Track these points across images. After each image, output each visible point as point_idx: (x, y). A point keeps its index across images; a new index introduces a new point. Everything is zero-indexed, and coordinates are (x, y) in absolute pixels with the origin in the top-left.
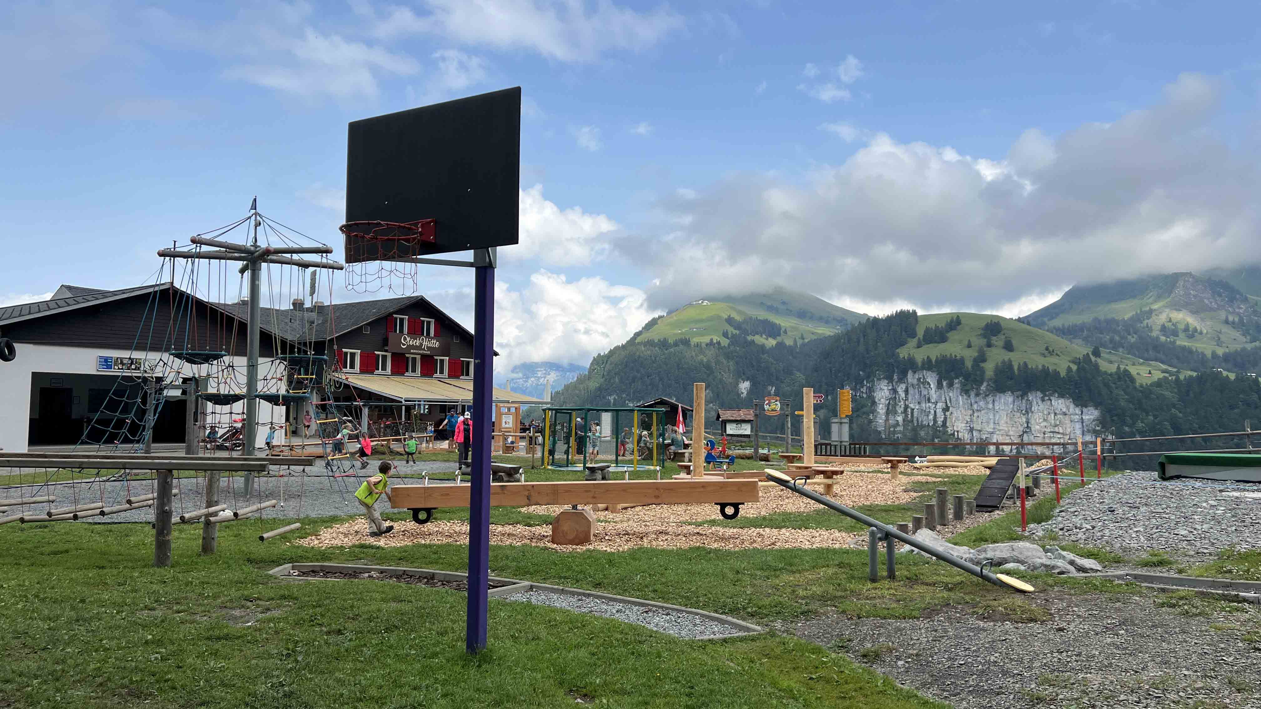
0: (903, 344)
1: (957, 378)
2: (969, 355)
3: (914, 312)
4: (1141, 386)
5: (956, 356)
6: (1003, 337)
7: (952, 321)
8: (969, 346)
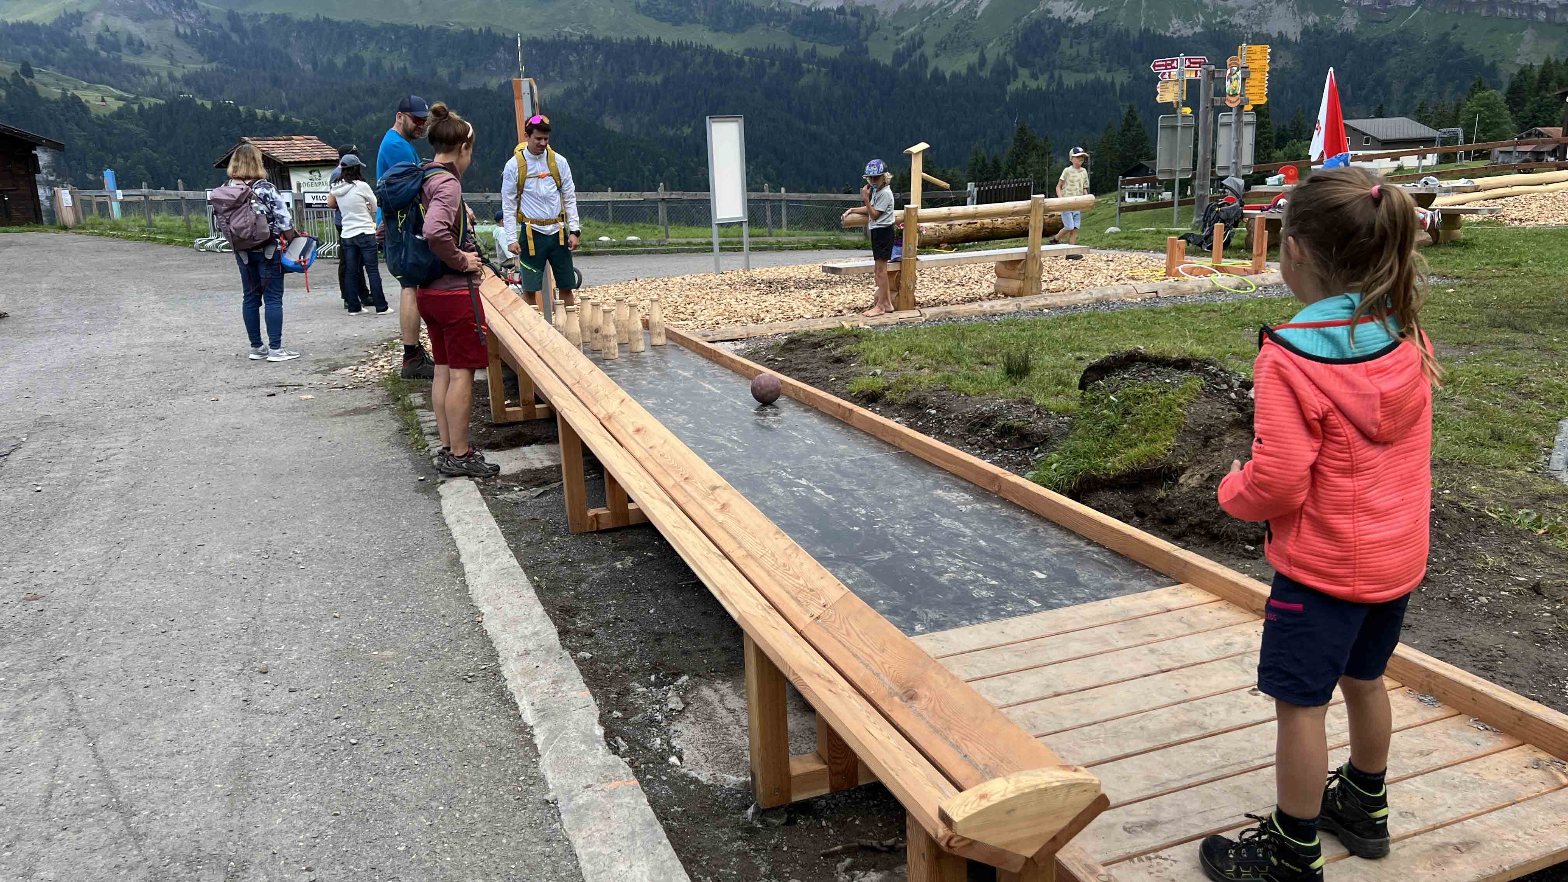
4: (98, 118)
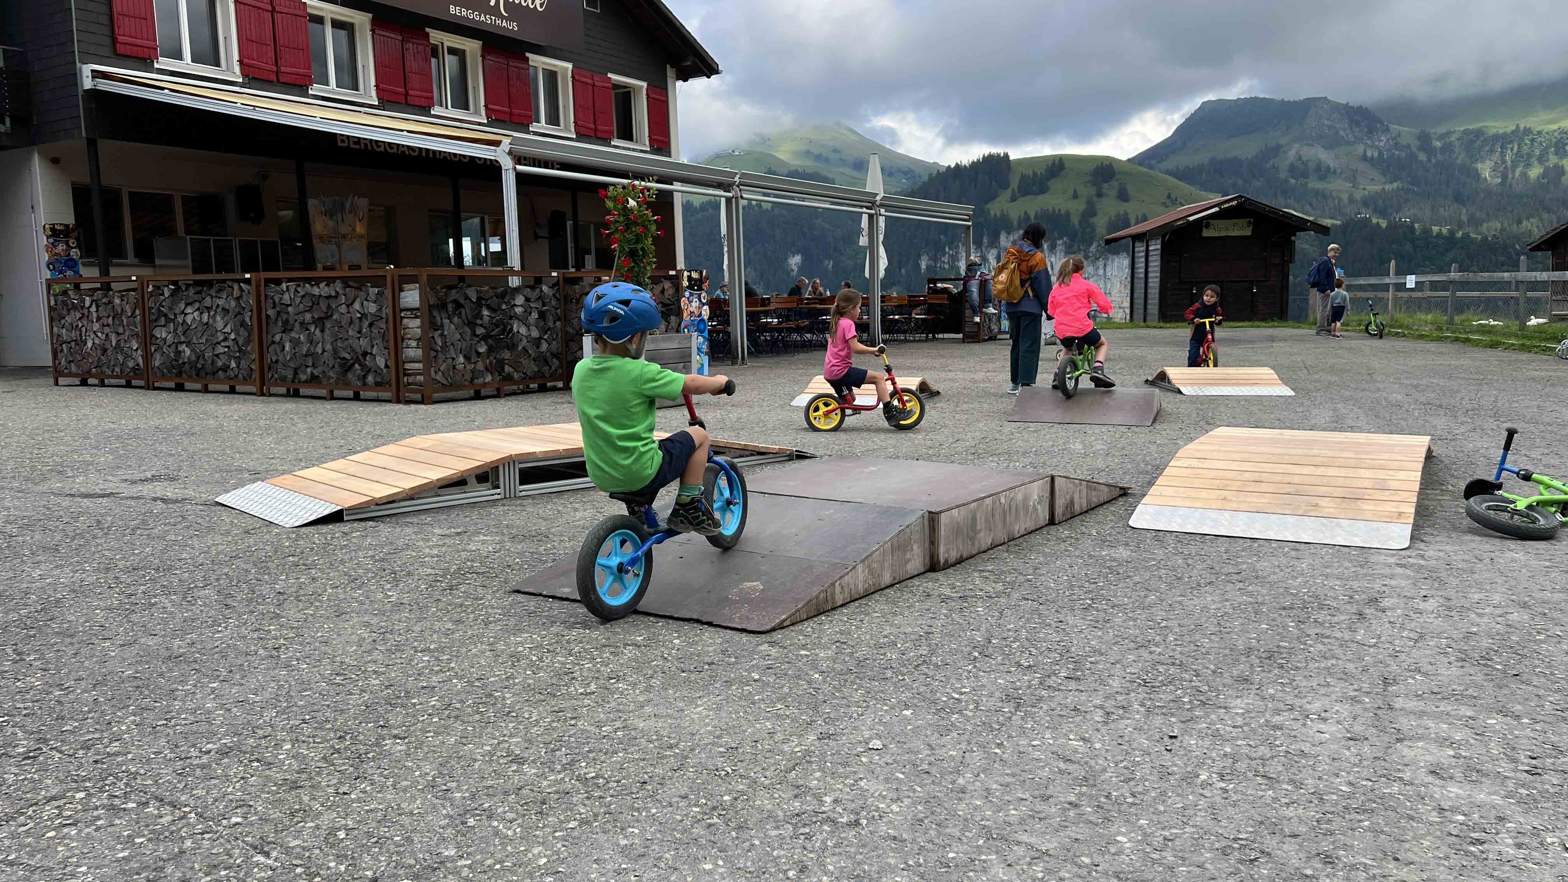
0: (993, 197)
1: (1061, 238)
2: (1076, 208)
3: (1006, 156)
5: (1059, 210)
6: (1117, 183)
7: (1053, 164)
8: (1075, 196)
